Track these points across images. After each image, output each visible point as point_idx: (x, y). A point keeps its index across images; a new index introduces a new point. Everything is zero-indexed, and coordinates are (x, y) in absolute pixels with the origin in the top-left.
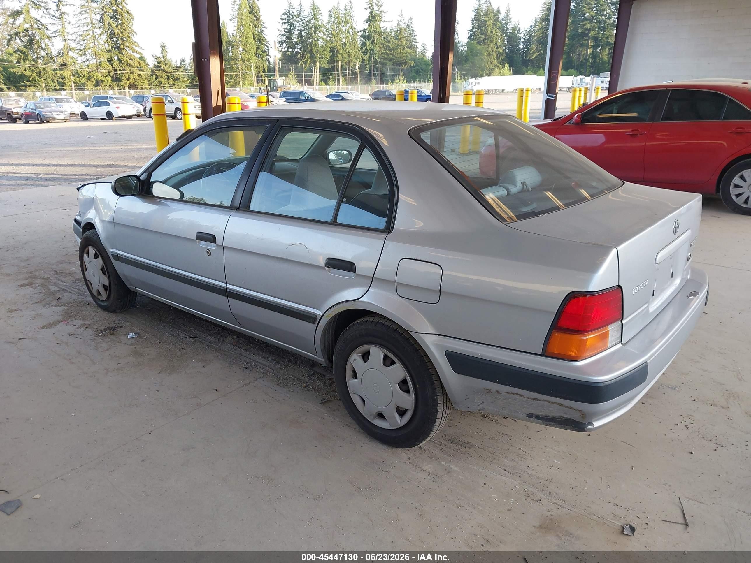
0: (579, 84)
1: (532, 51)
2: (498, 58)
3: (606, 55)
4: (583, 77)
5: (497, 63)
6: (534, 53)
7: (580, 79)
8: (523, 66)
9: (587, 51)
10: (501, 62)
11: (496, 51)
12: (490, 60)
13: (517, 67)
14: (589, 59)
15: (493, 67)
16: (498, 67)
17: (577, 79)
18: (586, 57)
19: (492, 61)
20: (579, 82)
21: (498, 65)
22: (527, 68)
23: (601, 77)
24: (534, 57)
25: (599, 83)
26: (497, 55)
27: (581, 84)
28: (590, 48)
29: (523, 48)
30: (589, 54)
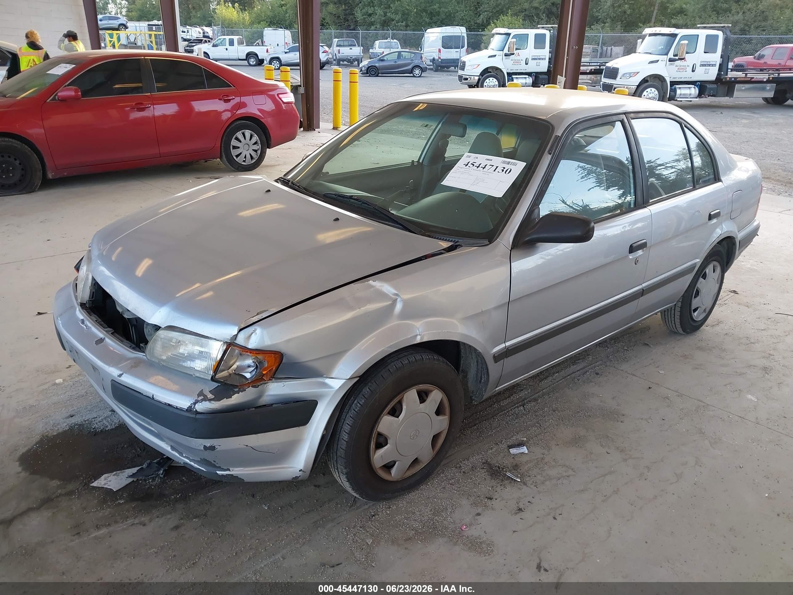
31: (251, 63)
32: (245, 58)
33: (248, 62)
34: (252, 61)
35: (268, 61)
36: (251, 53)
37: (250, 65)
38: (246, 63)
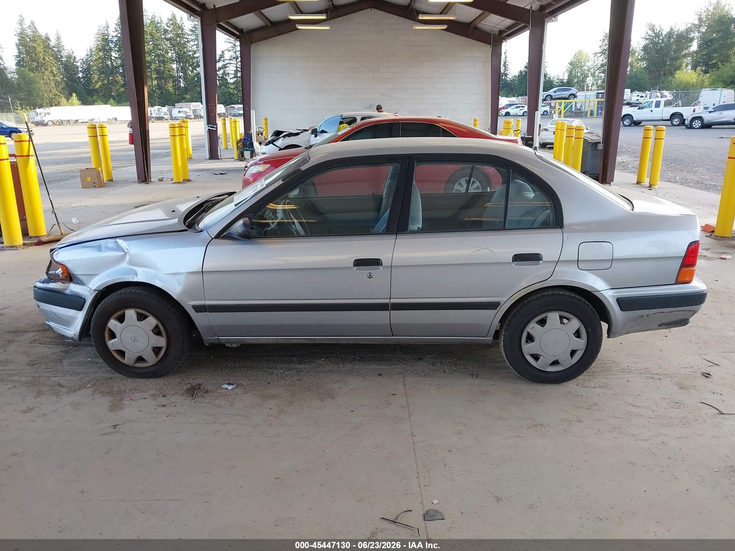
0: (157, 114)
1: (95, 80)
2: (57, 86)
3: (170, 87)
4: (160, 107)
5: (57, 92)
6: (97, 82)
7: (157, 110)
8: (88, 95)
9: (152, 83)
10: (61, 91)
11: (53, 79)
12: (48, 89)
13: (81, 97)
14: (155, 90)
15: (53, 97)
16: (59, 96)
17: (154, 109)
18: (153, 88)
19: (51, 90)
20: (157, 112)
21: (58, 94)
22: (92, 97)
23: (177, 108)
24: (98, 87)
25: (176, 113)
26: (55, 84)
27: (159, 114)
28: (154, 80)
29: (83, 77)
30: (154, 85)
31: (675, 123)
32: (669, 118)
33: (672, 123)
34: (676, 121)
35: (689, 121)
36: (676, 114)
37: (673, 125)
38: (669, 123)
